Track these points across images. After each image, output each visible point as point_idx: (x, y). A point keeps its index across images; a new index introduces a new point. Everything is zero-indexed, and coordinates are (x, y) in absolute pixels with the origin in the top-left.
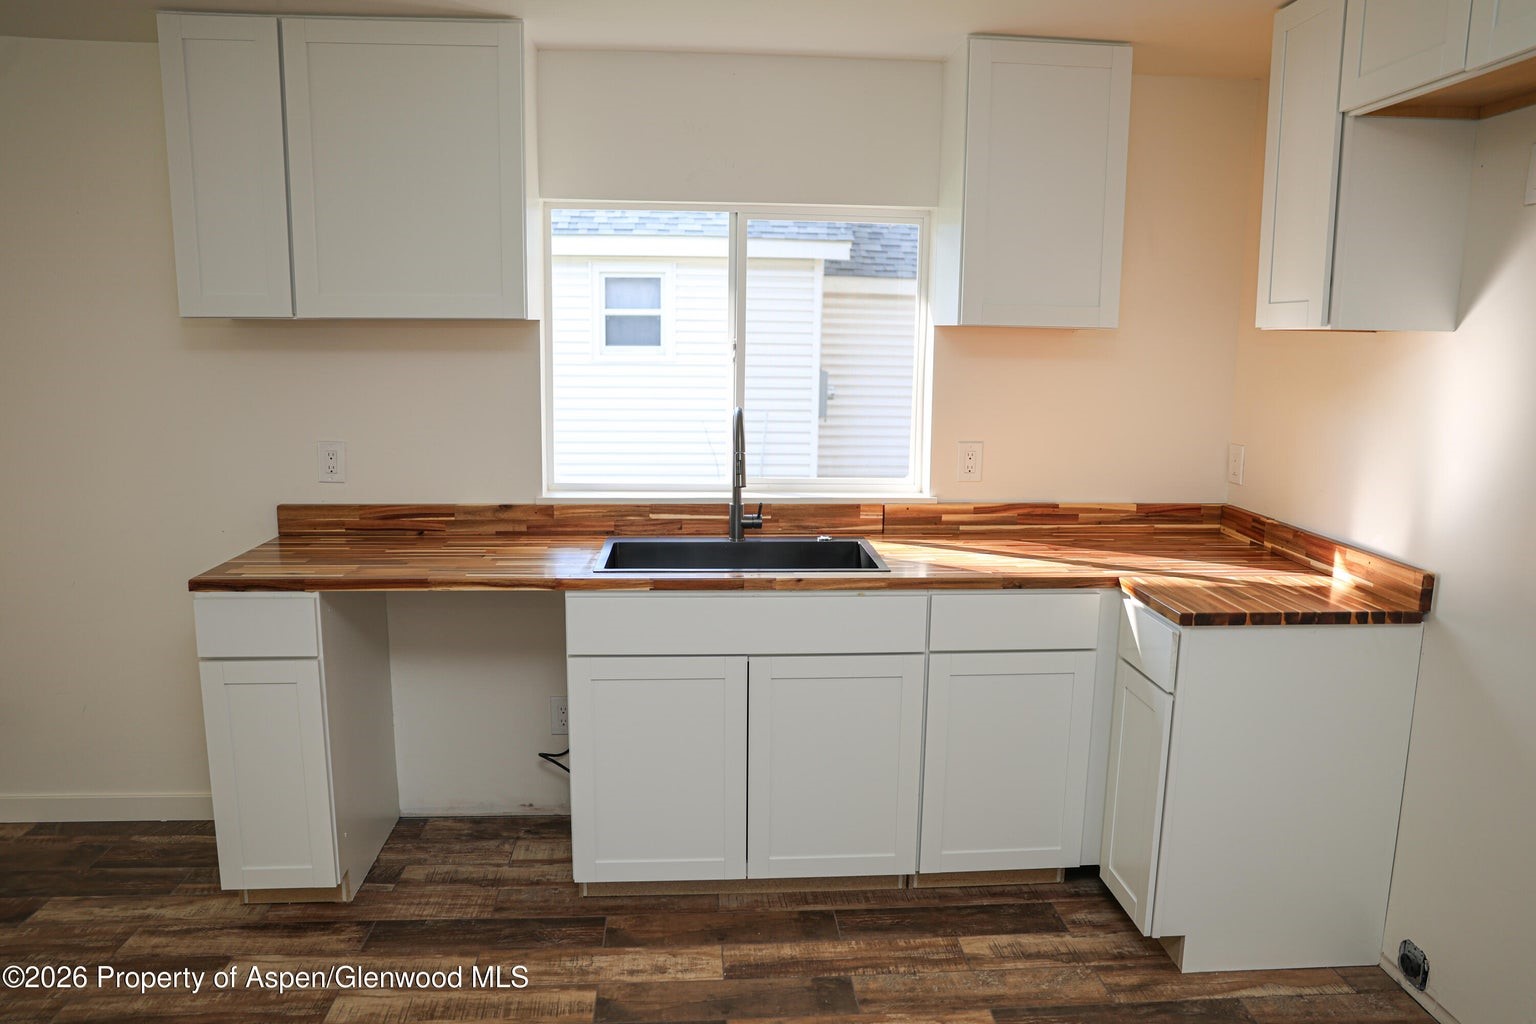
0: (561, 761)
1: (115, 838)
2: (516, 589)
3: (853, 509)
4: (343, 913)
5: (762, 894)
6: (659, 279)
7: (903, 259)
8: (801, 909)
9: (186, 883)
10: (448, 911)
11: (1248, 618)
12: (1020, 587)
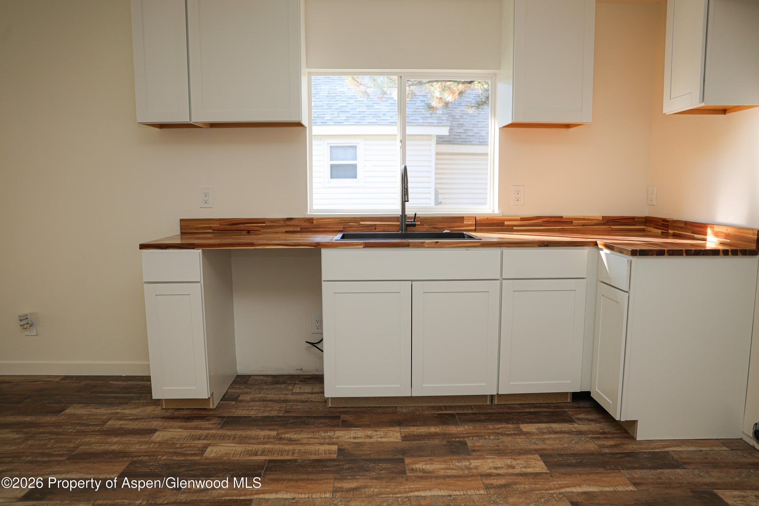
0: (319, 346)
1: (101, 382)
2: (297, 247)
3: (461, 219)
4: (211, 413)
5: (418, 407)
6: (356, 146)
7: (474, 136)
8: (439, 412)
9: (135, 400)
10: (262, 412)
11: (666, 252)
12: (547, 246)
